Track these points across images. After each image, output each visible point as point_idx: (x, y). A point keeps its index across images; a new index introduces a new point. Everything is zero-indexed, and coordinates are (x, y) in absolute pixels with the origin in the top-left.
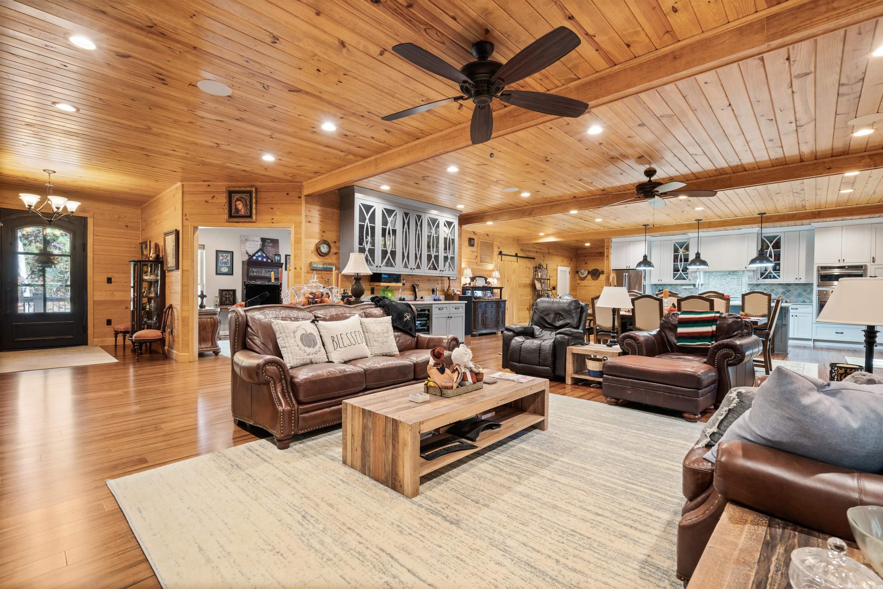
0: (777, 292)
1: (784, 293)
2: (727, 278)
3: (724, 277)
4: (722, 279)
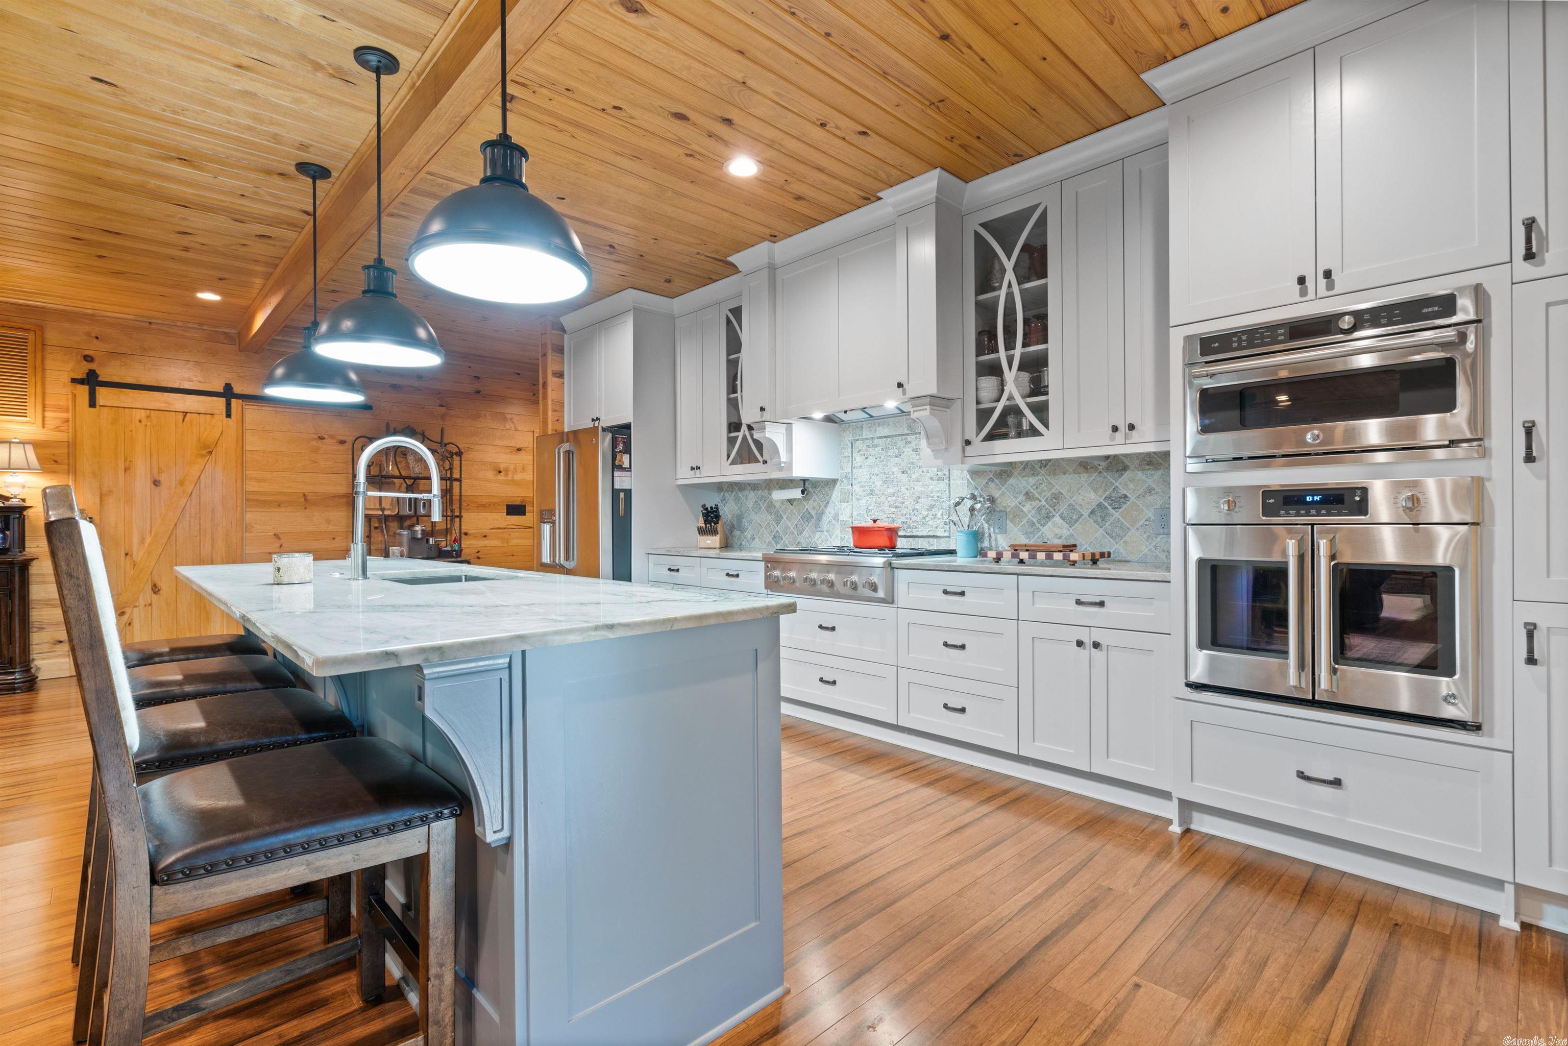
0: (1072, 508)
1: (1099, 512)
2: (905, 450)
3: (895, 443)
4: (891, 453)
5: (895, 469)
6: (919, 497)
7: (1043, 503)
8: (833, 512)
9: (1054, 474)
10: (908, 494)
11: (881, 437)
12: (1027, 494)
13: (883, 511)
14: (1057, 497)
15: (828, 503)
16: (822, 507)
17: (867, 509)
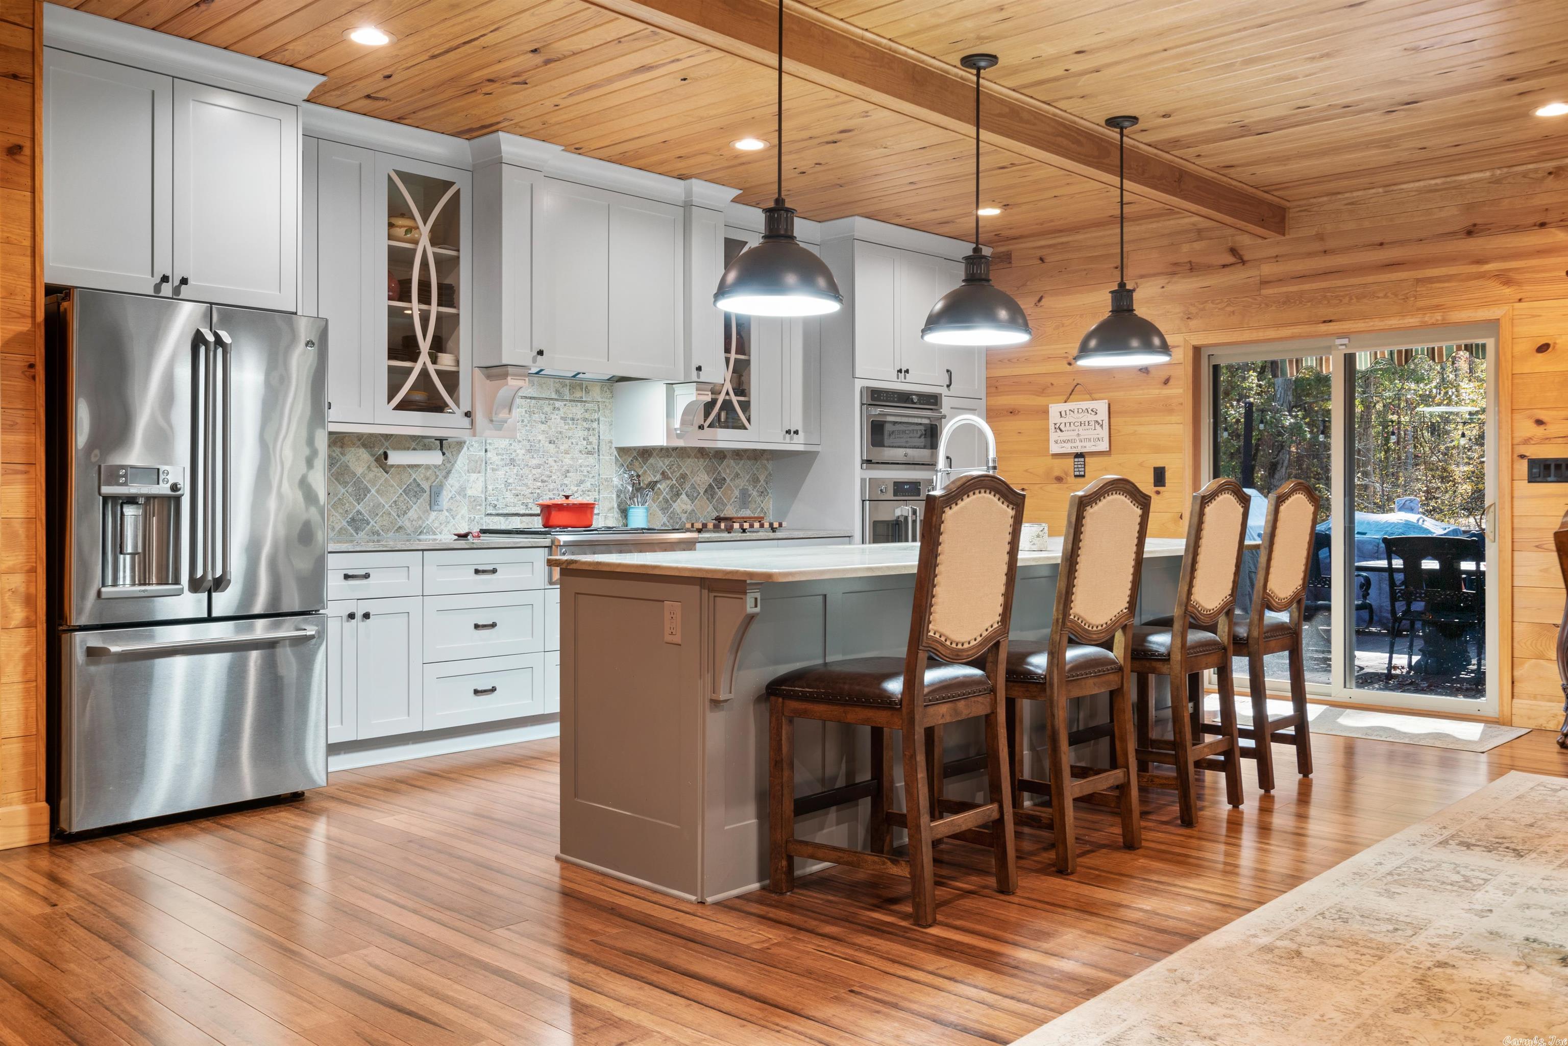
2: (553, 416)
3: (541, 408)
4: (536, 417)
5: (541, 437)
6: (568, 471)
7: (674, 482)
8: (457, 485)
9: (683, 458)
10: (556, 467)
11: (526, 397)
12: (663, 473)
13: (526, 485)
14: (684, 477)
15: (449, 472)
16: (440, 477)
17: (507, 484)
